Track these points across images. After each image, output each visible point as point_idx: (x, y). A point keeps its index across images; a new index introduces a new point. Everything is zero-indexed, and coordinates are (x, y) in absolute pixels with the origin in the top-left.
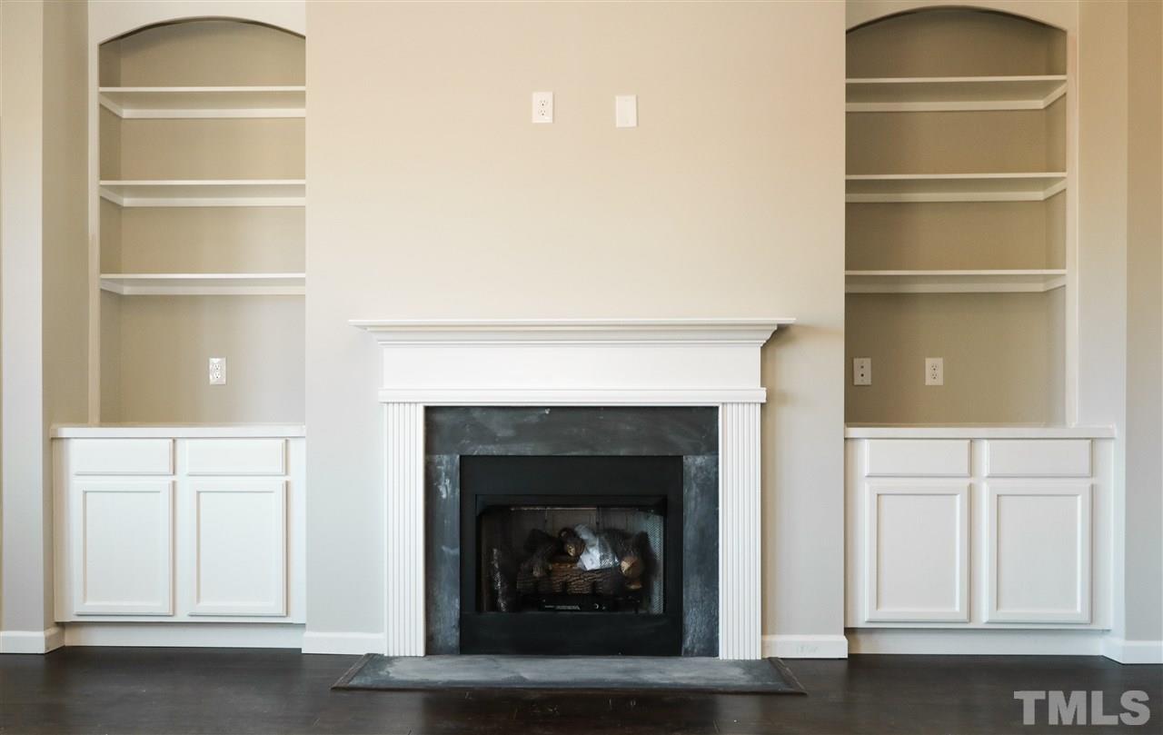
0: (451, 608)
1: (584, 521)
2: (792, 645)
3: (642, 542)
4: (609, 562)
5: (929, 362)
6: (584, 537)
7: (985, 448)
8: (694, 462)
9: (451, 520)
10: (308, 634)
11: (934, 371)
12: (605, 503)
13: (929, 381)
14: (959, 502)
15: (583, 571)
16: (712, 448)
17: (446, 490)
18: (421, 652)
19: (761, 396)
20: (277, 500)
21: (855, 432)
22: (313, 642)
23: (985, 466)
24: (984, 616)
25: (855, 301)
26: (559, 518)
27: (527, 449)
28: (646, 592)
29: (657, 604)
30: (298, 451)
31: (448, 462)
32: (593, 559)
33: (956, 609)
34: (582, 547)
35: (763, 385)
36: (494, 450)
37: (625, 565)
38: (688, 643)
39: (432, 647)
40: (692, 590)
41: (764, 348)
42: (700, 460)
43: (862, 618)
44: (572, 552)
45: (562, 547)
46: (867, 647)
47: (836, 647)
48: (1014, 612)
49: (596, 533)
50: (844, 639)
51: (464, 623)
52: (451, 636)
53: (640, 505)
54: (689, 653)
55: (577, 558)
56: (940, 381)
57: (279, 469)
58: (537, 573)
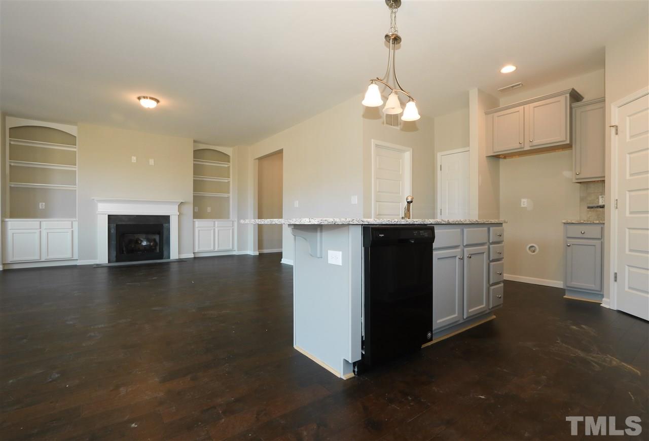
0: (114, 254)
1: (142, 237)
2: (184, 256)
3: (154, 240)
4: (148, 244)
5: (208, 208)
6: (142, 239)
7: (216, 223)
8: (165, 225)
9: (114, 238)
10: (78, 261)
11: (209, 210)
12: (147, 233)
13: (208, 211)
14: (212, 231)
15: (142, 245)
16: (169, 222)
17: (113, 231)
18: (107, 262)
19: (178, 214)
20: (70, 234)
21: (195, 220)
22: (79, 263)
23: (216, 225)
24: (216, 249)
25: (194, 197)
26: (137, 236)
27: (131, 223)
28: (156, 249)
29: (158, 250)
30: (76, 224)
31: (113, 226)
32: (144, 243)
33: (212, 248)
34: (142, 241)
35: (178, 211)
36: (124, 223)
37: (152, 244)
38: (164, 257)
39: (109, 261)
40: (165, 248)
41: (179, 206)
42: (167, 225)
43: (196, 250)
44: (140, 242)
45: (137, 242)
46: (197, 256)
47: (192, 256)
48: (221, 248)
49: (144, 239)
50: (193, 254)
51: (116, 257)
52: (114, 259)
53: (154, 233)
54: (165, 259)
55: (141, 243)
56: (210, 211)
57: (70, 227)
58: (133, 246)
